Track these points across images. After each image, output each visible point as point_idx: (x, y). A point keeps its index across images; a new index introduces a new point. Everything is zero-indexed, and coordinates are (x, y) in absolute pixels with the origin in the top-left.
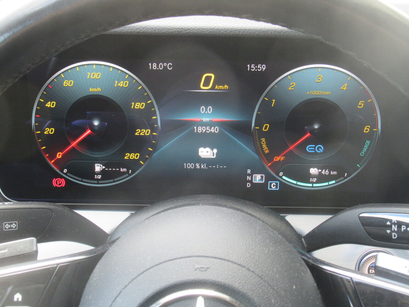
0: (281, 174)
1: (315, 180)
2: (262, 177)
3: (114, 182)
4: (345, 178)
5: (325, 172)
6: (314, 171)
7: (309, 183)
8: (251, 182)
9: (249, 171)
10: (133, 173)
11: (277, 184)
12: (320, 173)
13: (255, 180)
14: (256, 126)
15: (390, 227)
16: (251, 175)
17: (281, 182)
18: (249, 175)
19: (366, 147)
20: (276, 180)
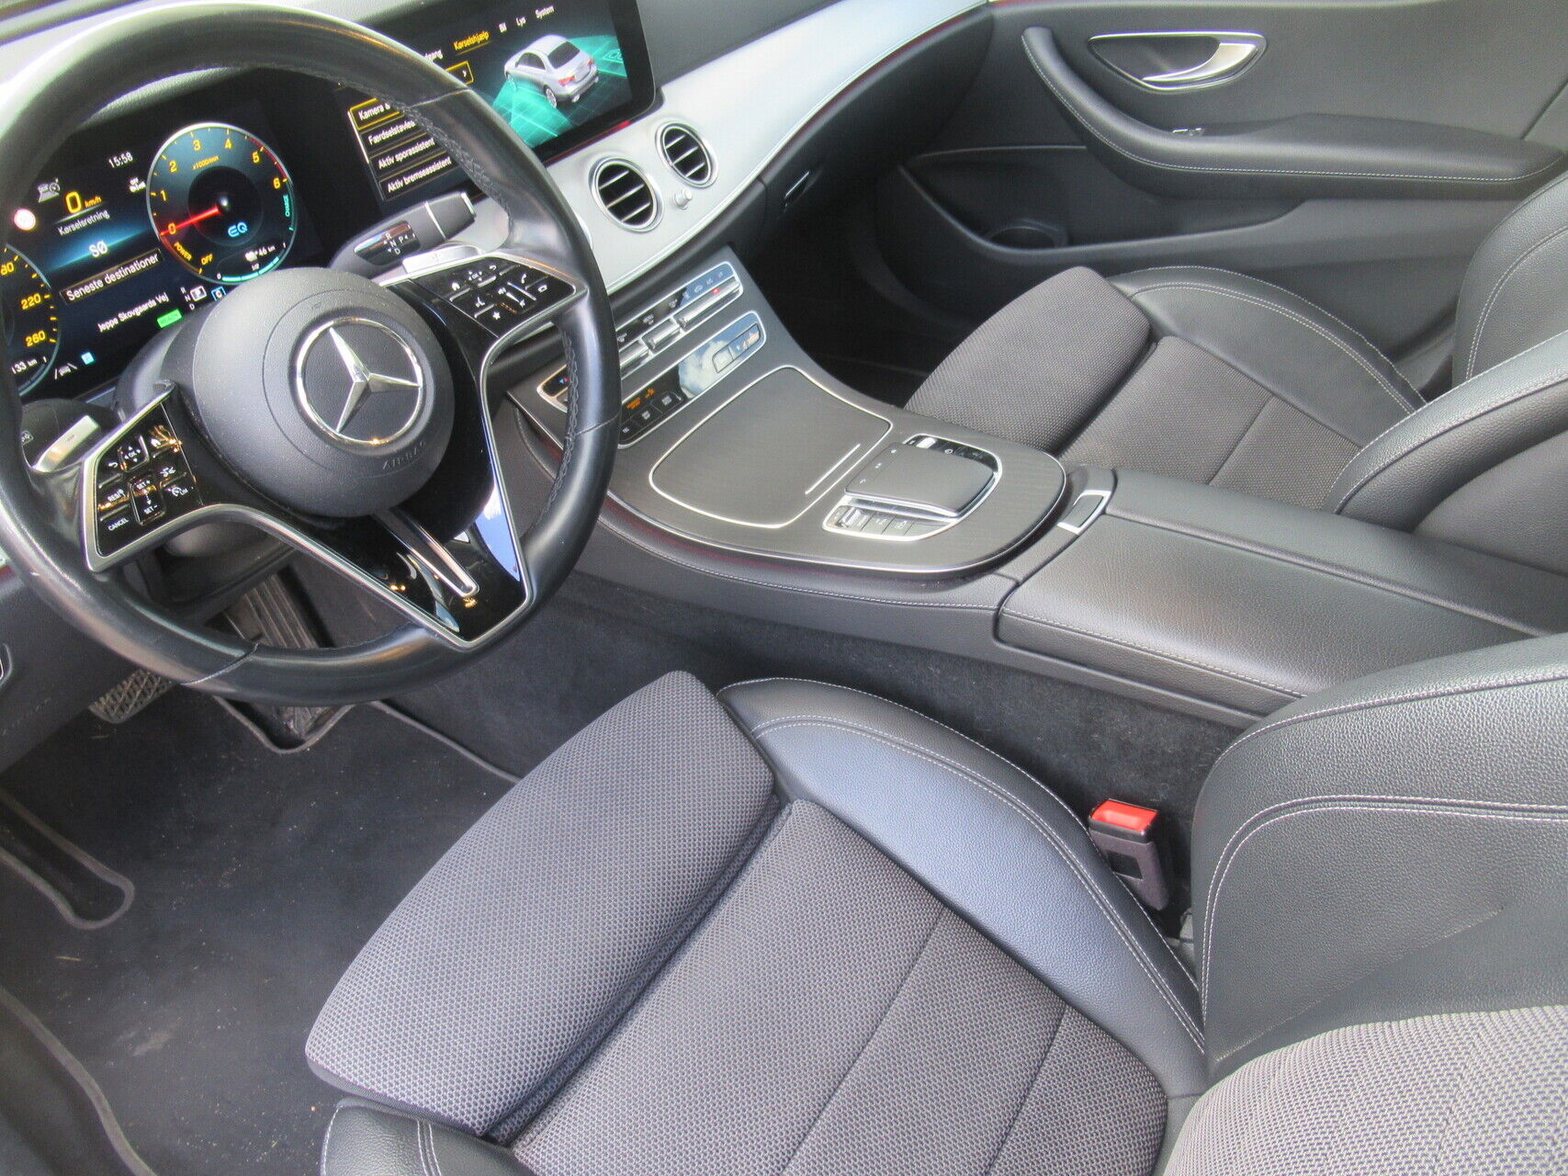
0: (219, 276)
1: (257, 266)
2: (201, 290)
3: (32, 382)
4: (286, 250)
5: (263, 252)
6: (251, 256)
7: (254, 272)
8: (192, 301)
9: (183, 290)
10: (49, 359)
11: (221, 290)
12: (258, 256)
13: (196, 297)
14: (160, 232)
15: (389, 246)
16: (188, 293)
17: (224, 286)
18: (186, 294)
19: (287, 204)
20: (219, 285)
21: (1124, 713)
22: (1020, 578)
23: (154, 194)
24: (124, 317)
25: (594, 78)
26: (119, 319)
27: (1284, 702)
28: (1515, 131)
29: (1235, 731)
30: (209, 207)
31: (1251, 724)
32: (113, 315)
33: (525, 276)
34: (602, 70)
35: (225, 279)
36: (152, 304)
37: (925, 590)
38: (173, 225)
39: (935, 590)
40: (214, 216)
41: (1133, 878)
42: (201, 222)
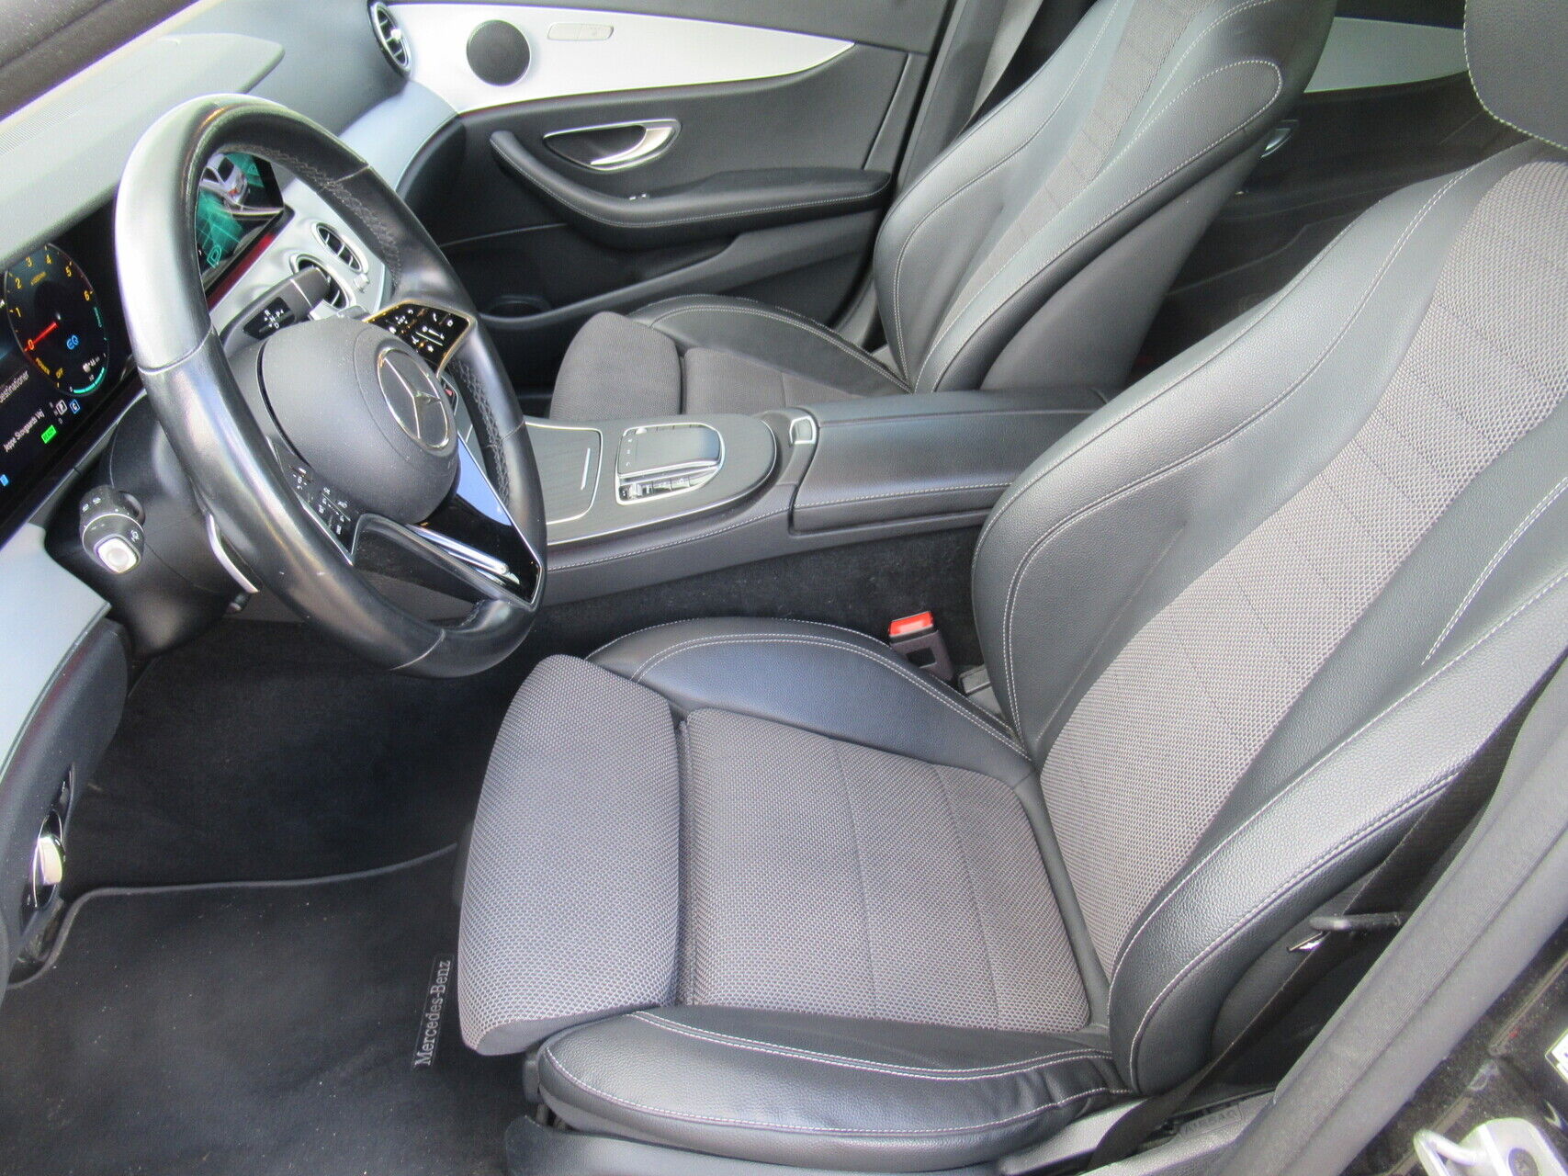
0: (71, 388)
2: (63, 404)
4: (107, 359)
8: (59, 415)
9: (51, 405)
12: (91, 366)
13: (61, 411)
14: (24, 348)
15: (269, 321)
16: (55, 407)
18: (54, 409)
19: (97, 315)
21: (891, 550)
22: (796, 482)
23: (12, 311)
24: (19, 435)
25: (247, 191)
26: (16, 438)
27: (1001, 493)
28: (856, 164)
29: (977, 527)
30: (50, 324)
31: (985, 518)
32: (10, 436)
33: (434, 315)
34: (252, 182)
35: (76, 391)
36: (34, 421)
37: (727, 518)
38: (30, 341)
39: (734, 515)
40: (54, 329)
41: (929, 666)
42: (47, 335)
